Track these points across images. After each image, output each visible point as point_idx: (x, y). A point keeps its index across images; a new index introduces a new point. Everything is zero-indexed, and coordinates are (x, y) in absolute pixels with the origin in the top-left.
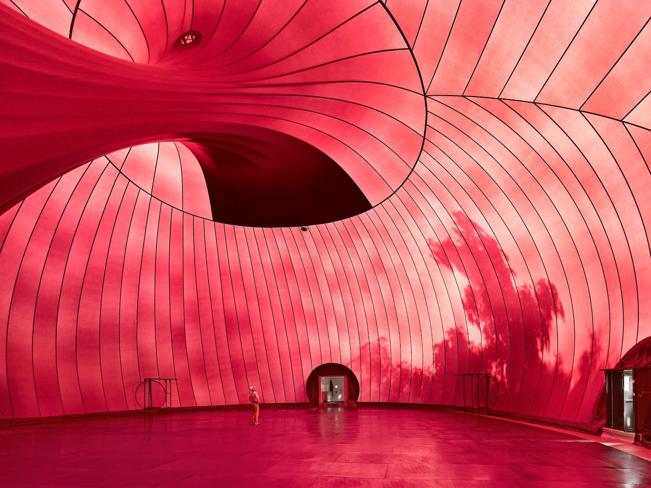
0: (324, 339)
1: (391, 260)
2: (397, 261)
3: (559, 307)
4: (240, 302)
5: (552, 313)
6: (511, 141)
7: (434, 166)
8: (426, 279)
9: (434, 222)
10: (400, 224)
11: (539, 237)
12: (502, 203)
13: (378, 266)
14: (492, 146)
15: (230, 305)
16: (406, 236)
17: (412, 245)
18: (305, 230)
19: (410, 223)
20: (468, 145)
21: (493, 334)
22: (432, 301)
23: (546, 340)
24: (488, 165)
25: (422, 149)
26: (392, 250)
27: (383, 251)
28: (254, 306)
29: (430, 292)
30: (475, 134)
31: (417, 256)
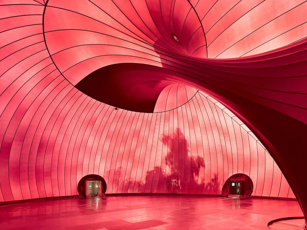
0: (92, 161)
1: (144, 133)
2: (146, 134)
3: (204, 165)
4: (54, 134)
5: (201, 166)
6: (211, 115)
7: (184, 110)
8: (155, 144)
9: (171, 126)
10: (158, 122)
11: (205, 142)
12: (198, 129)
13: (137, 134)
14: (204, 114)
15: (47, 134)
16: (157, 127)
17: (157, 131)
18: (116, 109)
19: (162, 123)
20: (198, 110)
21: (175, 170)
22: (154, 153)
23: (197, 174)
24: (200, 117)
25: (185, 104)
26: (147, 130)
27: (143, 129)
28: (61, 137)
29: (154, 150)
30: (202, 108)
31: (156, 135)
